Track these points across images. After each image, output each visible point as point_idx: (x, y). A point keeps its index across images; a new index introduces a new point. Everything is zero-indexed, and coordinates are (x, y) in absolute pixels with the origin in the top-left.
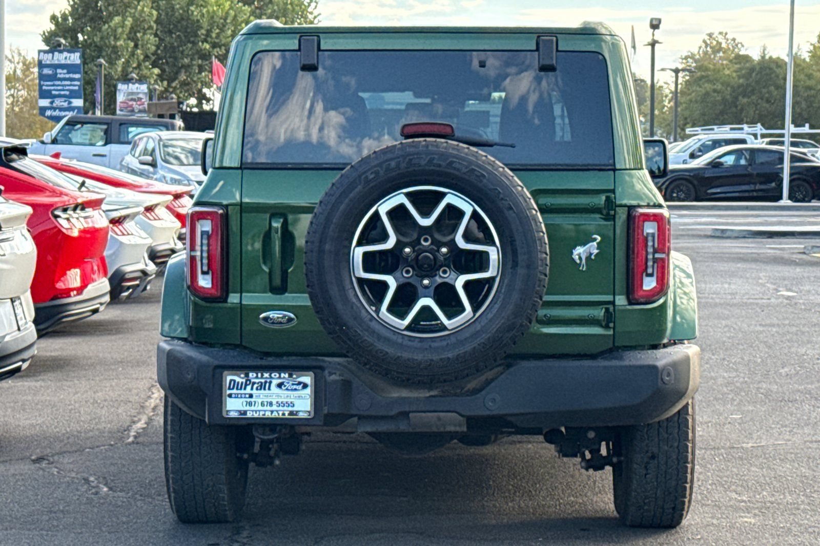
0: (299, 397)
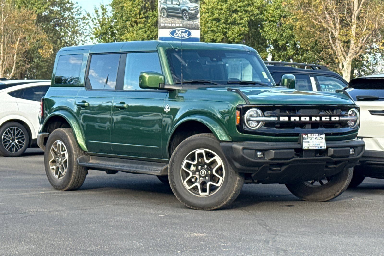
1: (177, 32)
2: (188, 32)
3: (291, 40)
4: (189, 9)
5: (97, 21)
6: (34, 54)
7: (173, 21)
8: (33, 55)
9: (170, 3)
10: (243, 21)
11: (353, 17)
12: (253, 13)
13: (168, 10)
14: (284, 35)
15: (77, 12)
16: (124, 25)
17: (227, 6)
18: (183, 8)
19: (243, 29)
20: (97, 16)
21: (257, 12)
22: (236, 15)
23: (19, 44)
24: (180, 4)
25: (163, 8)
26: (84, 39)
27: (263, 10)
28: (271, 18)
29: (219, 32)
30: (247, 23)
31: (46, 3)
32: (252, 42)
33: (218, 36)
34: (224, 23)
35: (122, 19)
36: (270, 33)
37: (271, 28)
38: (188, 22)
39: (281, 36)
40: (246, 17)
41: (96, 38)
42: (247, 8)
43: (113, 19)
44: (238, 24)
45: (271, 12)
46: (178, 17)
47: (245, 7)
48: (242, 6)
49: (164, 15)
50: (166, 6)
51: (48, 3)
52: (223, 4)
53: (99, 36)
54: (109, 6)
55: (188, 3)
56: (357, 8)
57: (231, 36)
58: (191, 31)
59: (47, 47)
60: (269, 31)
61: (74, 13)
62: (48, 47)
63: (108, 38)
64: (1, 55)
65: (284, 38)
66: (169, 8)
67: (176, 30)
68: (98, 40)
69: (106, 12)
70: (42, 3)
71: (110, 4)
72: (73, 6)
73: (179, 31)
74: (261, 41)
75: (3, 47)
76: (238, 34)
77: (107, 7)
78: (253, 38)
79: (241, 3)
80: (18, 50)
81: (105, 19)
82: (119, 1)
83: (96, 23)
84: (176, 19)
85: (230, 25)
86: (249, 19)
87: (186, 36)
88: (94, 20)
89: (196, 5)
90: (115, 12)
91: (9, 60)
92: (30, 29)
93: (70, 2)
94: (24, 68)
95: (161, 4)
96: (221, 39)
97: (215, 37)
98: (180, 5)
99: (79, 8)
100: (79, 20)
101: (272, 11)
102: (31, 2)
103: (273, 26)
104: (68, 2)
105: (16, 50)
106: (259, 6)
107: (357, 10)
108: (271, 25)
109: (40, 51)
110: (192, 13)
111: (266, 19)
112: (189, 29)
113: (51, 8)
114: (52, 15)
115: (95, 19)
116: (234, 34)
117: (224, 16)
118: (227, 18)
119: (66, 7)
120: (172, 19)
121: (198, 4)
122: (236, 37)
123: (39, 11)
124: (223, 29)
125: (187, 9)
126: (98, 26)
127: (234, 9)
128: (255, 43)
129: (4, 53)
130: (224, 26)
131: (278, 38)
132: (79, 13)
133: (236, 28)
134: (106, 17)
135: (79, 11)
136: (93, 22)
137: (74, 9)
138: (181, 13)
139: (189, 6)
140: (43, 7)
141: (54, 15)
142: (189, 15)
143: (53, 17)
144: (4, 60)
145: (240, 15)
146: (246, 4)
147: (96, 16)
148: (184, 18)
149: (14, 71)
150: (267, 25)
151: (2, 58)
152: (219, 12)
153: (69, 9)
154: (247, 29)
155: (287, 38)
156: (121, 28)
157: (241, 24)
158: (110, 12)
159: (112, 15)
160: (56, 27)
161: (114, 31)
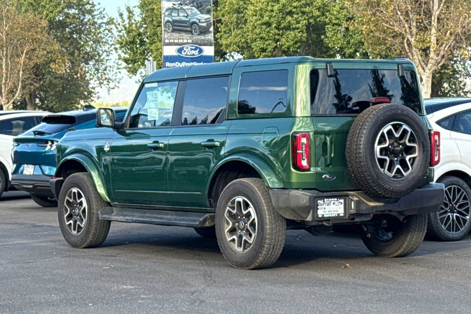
0: (340, 208)
1: (185, 49)
2: (198, 50)
3: (360, 48)
4: (200, 22)
5: (121, 27)
6: (45, 69)
7: (180, 36)
8: (44, 71)
9: (176, 15)
10: (300, 25)
11: (433, 18)
12: (312, 15)
13: (174, 23)
14: (352, 41)
15: (99, 16)
16: (155, 31)
17: (280, 7)
18: (191, 21)
19: (300, 35)
20: (122, 21)
21: (317, 13)
22: (291, 18)
23: (25, 58)
24: (188, 15)
25: (168, 21)
26: (109, 49)
27: (325, 11)
28: (336, 20)
29: (271, 40)
30: (305, 27)
31: (59, 4)
32: (313, 50)
33: (269, 45)
34: (277, 28)
35: (153, 24)
36: (333, 39)
37: (335, 33)
38: (199, 37)
39: (348, 43)
40: (304, 20)
41: (121, 48)
42: (305, 9)
43: (142, 24)
44: (294, 29)
45: (335, 13)
46: (186, 31)
47: (301, 7)
48: (299, 6)
49: (169, 30)
50: (172, 19)
51: (63, 5)
52: (275, 4)
53: (125, 46)
54: (136, 8)
55: (198, 15)
56: (437, 7)
57: (285, 44)
58: (203, 47)
59: (60, 61)
60: (333, 37)
61: (95, 17)
62: (63, 61)
63: (137, 48)
64: (4, 71)
65: (352, 45)
66: (175, 21)
67: (184, 47)
68: (123, 51)
69: (134, 15)
70: (54, 5)
71: (138, 5)
72: (95, 8)
73: (187, 48)
74: (324, 49)
75: (6, 61)
76: (294, 42)
77: (134, 9)
78: (314, 46)
79: (297, 2)
80: (25, 65)
81: (132, 24)
82: (148, 2)
83: (120, 30)
84: (184, 34)
85: (284, 30)
86: (307, 23)
87: (197, 54)
88: (117, 26)
89: (207, 16)
90: (144, 15)
91: (13, 78)
92: (39, 39)
93: (91, 2)
94: (32, 87)
95: (165, 16)
96: (273, 48)
97: (265, 46)
98: (189, 17)
99: (102, 10)
100: (102, 25)
101: (336, 11)
102: (41, 5)
103: (338, 31)
104: (88, 3)
105: (22, 65)
106: (319, 6)
107: (437, 10)
108: (335, 30)
109: (52, 65)
110: (203, 27)
111: (329, 21)
112: (200, 45)
113: (66, 10)
114: (68, 20)
115: (119, 24)
116: (289, 41)
117: (276, 19)
118: (280, 22)
119: (85, 9)
120: (179, 33)
121: (210, 15)
122: (291, 46)
123: (51, 15)
124: (275, 36)
125: (198, 21)
126: (123, 34)
127: (288, 10)
128: (317, 52)
129: (7, 69)
130: (277, 31)
131: (343, 45)
132: (102, 16)
133: (291, 34)
134: (133, 21)
135: (102, 13)
136: (117, 28)
137: (95, 12)
138: (190, 26)
139: (200, 18)
140: (56, 11)
141: (71, 20)
142: (199, 29)
143: (68, 22)
144: (7, 77)
145: (296, 18)
146: (303, 4)
147: (120, 21)
148: (194, 32)
149: (20, 91)
150: (330, 30)
151: (4, 75)
152: (270, 14)
153: (90, 12)
154: (305, 35)
155: (356, 45)
156: (151, 35)
157: (298, 28)
158: (138, 16)
159: (141, 20)
160: (73, 34)
161: (143, 39)
